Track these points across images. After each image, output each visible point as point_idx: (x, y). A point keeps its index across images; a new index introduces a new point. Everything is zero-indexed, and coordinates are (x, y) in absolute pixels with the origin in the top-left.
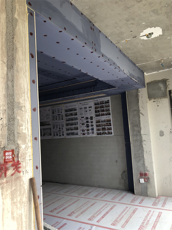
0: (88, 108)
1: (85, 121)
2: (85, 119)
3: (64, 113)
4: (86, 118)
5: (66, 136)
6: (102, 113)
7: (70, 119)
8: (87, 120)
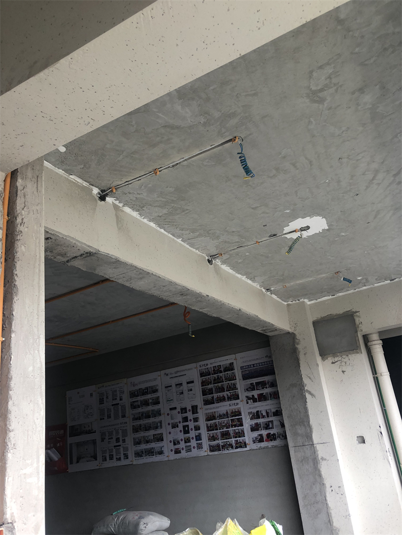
0: (185, 384)
1: (179, 418)
2: (179, 412)
3: (127, 400)
4: (182, 409)
5: (134, 458)
6: (219, 394)
7: (142, 415)
8: (185, 415)
